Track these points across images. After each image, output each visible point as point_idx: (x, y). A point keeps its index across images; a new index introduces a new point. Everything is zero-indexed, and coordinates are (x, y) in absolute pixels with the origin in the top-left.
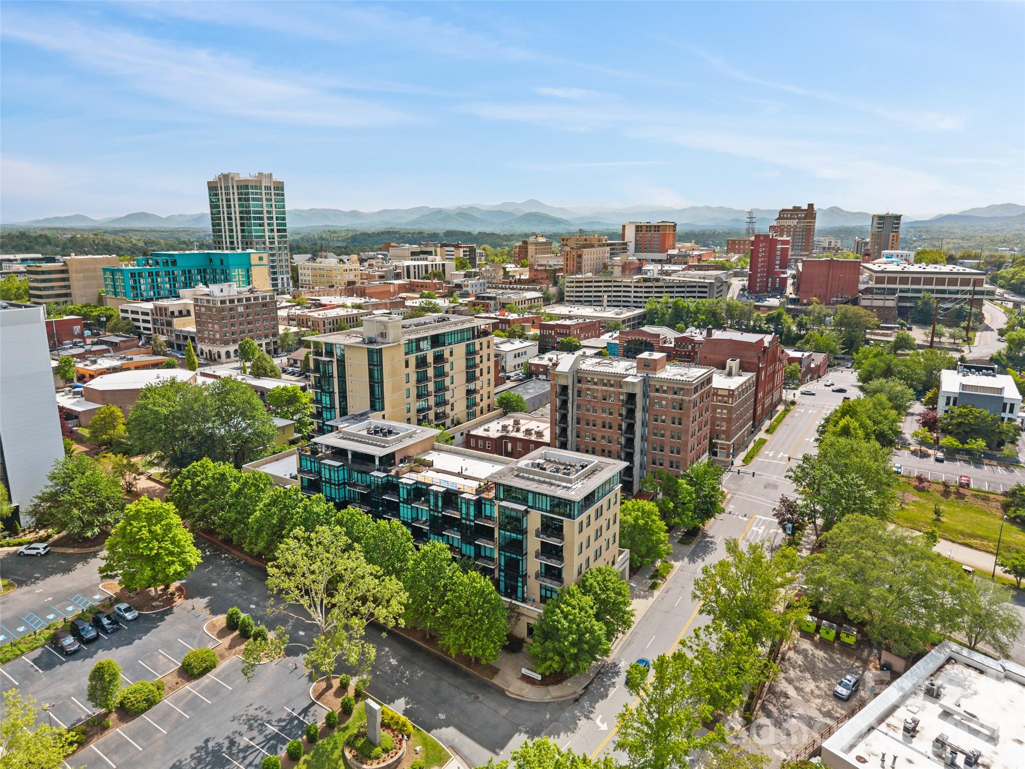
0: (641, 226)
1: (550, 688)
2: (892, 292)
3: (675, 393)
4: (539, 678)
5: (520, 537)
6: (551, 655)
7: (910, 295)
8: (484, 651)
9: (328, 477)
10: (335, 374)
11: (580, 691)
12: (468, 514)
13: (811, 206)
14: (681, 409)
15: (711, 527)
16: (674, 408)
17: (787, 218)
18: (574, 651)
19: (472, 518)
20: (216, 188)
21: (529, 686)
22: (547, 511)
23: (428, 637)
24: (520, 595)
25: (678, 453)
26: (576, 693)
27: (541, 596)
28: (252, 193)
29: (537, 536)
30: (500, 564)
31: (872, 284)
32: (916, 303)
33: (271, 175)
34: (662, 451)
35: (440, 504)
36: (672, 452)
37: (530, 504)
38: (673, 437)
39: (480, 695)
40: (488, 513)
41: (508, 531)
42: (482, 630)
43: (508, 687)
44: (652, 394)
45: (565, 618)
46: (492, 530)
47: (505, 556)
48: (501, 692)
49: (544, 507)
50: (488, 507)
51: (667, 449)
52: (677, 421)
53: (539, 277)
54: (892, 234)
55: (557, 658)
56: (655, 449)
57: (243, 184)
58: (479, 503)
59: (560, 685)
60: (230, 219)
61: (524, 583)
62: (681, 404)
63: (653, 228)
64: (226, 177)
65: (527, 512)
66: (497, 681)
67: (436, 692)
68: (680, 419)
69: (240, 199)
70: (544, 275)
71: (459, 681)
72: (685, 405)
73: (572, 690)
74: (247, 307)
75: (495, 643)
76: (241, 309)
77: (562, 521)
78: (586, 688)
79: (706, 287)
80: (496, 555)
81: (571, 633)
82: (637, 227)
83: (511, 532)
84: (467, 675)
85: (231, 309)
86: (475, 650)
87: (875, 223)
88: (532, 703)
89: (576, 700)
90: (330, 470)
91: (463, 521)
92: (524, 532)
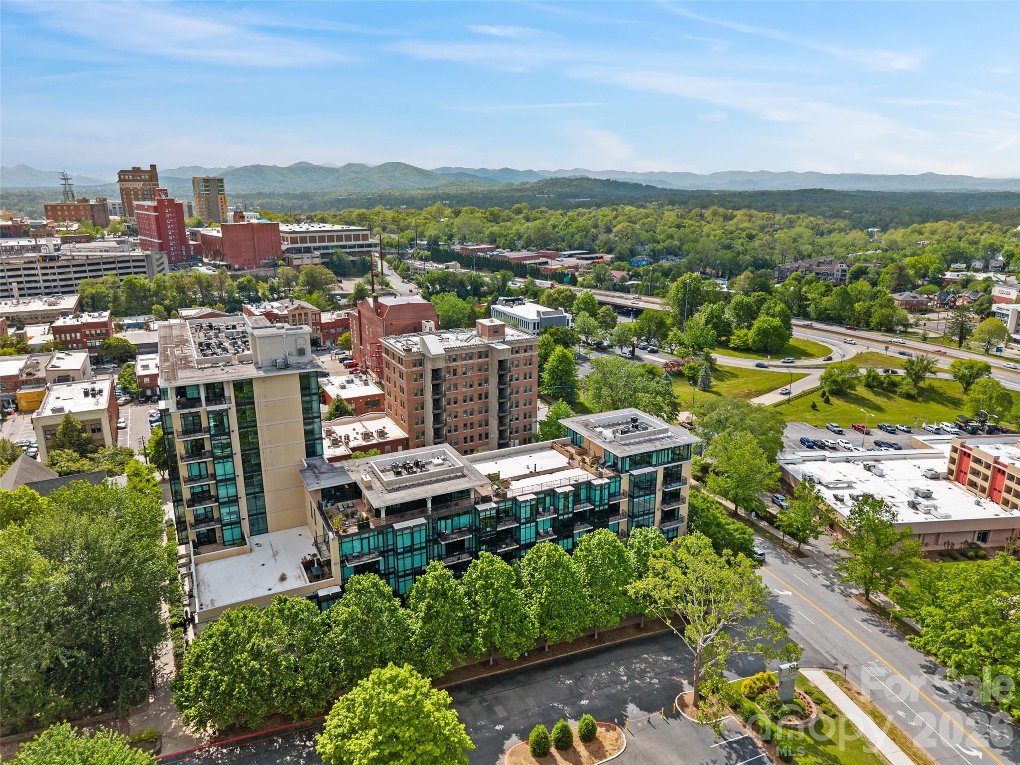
3: (525, 351)
5: (652, 496)
9: (407, 544)
12: (601, 499)
13: (153, 167)
14: (530, 364)
16: (525, 364)
17: (129, 180)
19: (606, 501)
22: (668, 463)
32: (331, 258)
35: (571, 504)
36: (525, 405)
38: (525, 391)
40: (612, 491)
49: (666, 460)
50: (613, 484)
51: (521, 404)
52: (528, 376)
54: (219, 197)
62: (531, 360)
65: (657, 470)
68: (531, 373)
77: (681, 466)
79: (143, 261)
90: (412, 534)
91: (597, 509)
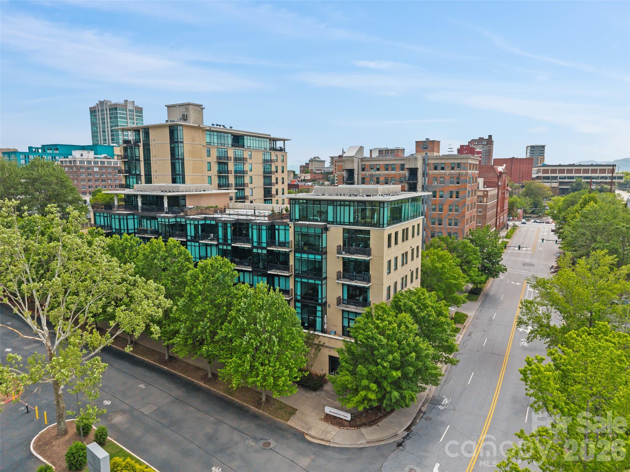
0: (382, 151)
1: (363, 430)
2: (556, 178)
3: (453, 169)
4: (348, 417)
5: (318, 257)
6: (365, 382)
7: (566, 180)
8: (276, 379)
9: (117, 227)
10: (142, 158)
11: (402, 432)
12: (259, 242)
13: (490, 137)
14: (458, 183)
15: (491, 286)
16: (452, 182)
18: (397, 374)
19: (264, 245)
20: (95, 111)
21: (336, 429)
22: (350, 223)
23: (210, 375)
24: (318, 326)
25: (456, 224)
26: (396, 435)
27: (343, 327)
28: (120, 114)
29: (339, 252)
30: (296, 294)
31: (540, 174)
32: (571, 185)
33: (133, 102)
34: (440, 224)
35: (229, 237)
36: (450, 225)
37: (330, 218)
38: (451, 210)
39: (271, 441)
40: (282, 239)
41: (305, 252)
42: (273, 352)
43: (309, 429)
44: (431, 172)
45: (382, 333)
46: (287, 255)
47: (302, 283)
48: (300, 436)
49: (347, 220)
50: (282, 233)
51: (445, 222)
52: (454, 195)
53: (317, 178)
54: (540, 157)
55: (374, 386)
56: (433, 223)
57: (113, 107)
58: (272, 229)
59: (374, 427)
60: (104, 132)
61: (324, 312)
62: (458, 178)
63: (390, 151)
64: (101, 103)
65: (326, 229)
66: (293, 423)
67: (211, 438)
68: (457, 193)
69: (111, 118)
70: (321, 176)
71: (244, 424)
72: (462, 178)
73: (391, 432)
74: (101, 168)
75: (291, 369)
76: (96, 169)
77: (368, 232)
78: (408, 429)
80: (291, 286)
81: (391, 352)
82: (380, 151)
83: (308, 253)
84: (255, 417)
85: (88, 168)
86: (264, 379)
87: (529, 151)
88: (342, 450)
89: (400, 445)
90: (120, 220)
91: (255, 251)
92: (323, 252)
